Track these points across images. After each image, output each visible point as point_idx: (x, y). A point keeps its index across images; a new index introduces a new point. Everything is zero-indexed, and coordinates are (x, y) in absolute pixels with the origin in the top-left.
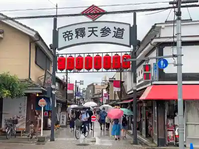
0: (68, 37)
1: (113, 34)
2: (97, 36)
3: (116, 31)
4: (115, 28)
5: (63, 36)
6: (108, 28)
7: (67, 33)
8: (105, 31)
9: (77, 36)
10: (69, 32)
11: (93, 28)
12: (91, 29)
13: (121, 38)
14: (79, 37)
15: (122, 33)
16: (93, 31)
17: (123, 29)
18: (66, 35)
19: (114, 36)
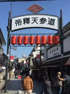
0: (18, 23)
2: (38, 23)
3: (50, 20)
4: (49, 19)
5: (15, 22)
6: (45, 19)
7: (18, 21)
8: (43, 21)
9: (24, 23)
10: (19, 20)
11: (35, 18)
12: (34, 19)
13: (53, 25)
14: (26, 23)
15: (54, 22)
16: (35, 20)
17: (54, 20)
18: (17, 22)
19: (49, 23)
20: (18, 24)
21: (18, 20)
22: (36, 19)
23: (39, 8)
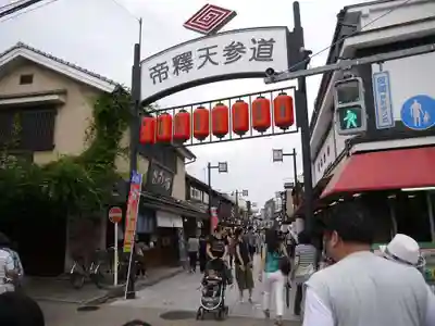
0: (159, 75)
1: (250, 53)
2: (216, 64)
3: (256, 46)
4: (254, 41)
5: (151, 75)
6: (239, 44)
7: (158, 68)
8: (234, 51)
9: (176, 72)
10: (162, 65)
11: (207, 49)
12: (204, 52)
13: (269, 58)
14: (180, 72)
15: (271, 49)
16: (208, 56)
17: (272, 41)
18: (156, 71)
19: (254, 57)
20: (157, 79)
21: (158, 65)
22: (211, 51)
23: (220, 14)
